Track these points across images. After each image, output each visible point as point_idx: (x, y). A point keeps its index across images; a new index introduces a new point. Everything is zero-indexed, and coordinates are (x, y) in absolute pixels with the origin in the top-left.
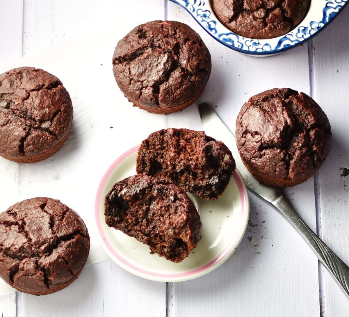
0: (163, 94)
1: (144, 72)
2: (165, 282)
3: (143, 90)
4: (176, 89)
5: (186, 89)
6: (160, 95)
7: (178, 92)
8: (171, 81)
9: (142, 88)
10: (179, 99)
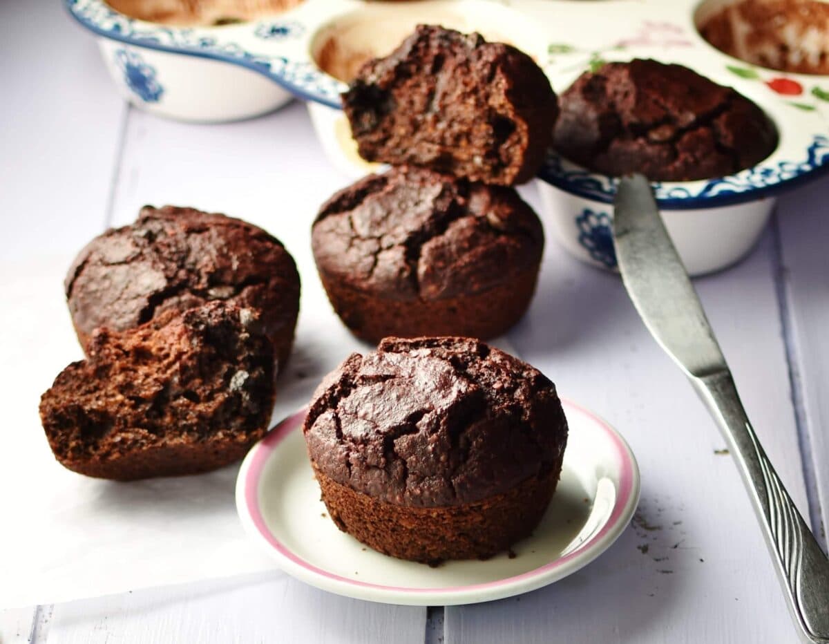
0: (430, 259)
1: (385, 218)
2: (423, 607)
3: (382, 256)
4: (461, 251)
5: (485, 255)
6: (422, 261)
7: (466, 258)
8: (450, 234)
9: (380, 250)
10: (469, 275)
